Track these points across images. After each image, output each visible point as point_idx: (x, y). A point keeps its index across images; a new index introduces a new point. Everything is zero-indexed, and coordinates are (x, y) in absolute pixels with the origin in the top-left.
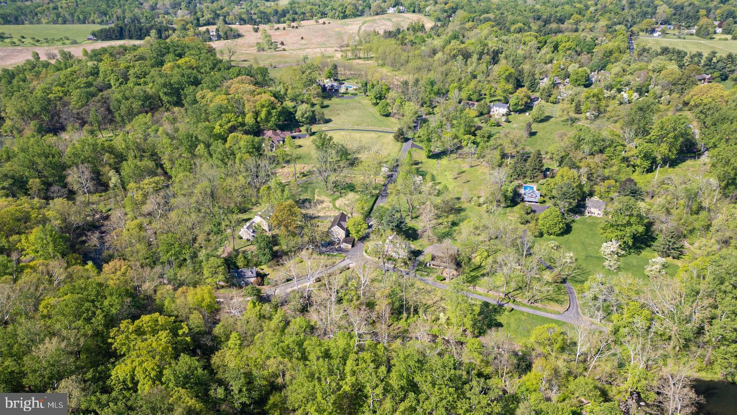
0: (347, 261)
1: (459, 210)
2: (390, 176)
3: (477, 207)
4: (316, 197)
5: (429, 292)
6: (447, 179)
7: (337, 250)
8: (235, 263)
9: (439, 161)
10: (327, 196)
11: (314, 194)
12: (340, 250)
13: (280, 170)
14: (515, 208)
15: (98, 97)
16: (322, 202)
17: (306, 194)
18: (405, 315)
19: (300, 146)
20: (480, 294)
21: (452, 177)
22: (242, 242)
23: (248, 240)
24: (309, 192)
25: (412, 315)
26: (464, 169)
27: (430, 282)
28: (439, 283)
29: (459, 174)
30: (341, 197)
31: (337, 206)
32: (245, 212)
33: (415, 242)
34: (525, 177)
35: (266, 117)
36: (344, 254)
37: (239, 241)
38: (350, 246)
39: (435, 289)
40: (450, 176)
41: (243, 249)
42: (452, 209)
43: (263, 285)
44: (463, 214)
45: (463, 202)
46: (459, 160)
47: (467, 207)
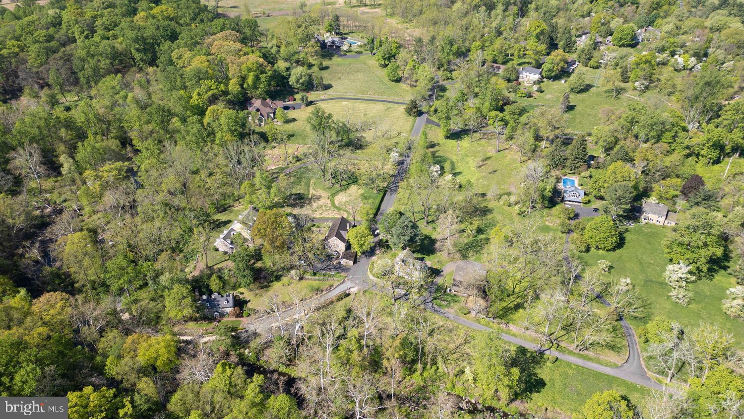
0: (348, 284)
1: (485, 211)
2: (401, 163)
3: (506, 208)
4: (312, 191)
5: (450, 331)
6: (469, 168)
7: (336, 268)
8: (208, 286)
9: (459, 142)
10: (324, 189)
11: (309, 187)
12: (340, 268)
13: (270, 152)
14: (554, 209)
15: (60, 54)
16: (319, 198)
17: (299, 187)
18: (419, 366)
19: (294, 120)
20: (514, 335)
21: (475, 164)
22: (218, 256)
23: (225, 253)
24: (303, 184)
25: (428, 366)
26: (490, 154)
27: (451, 316)
28: (463, 318)
29: (483, 161)
30: (341, 191)
31: (337, 203)
32: (225, 210)
33: (432, 256)
34: (564, 167)
35: (254, 83)
36: (343, 274)
37: (215, 254)
38: (351, 263)
39: (457, 327)
40: (472, 163)
41: (218, 266)
42: (476, 210)
43: (242, 316)
44: (489, 216)
45: (490, 200)
46: (483, 142)
47: (494, 208)
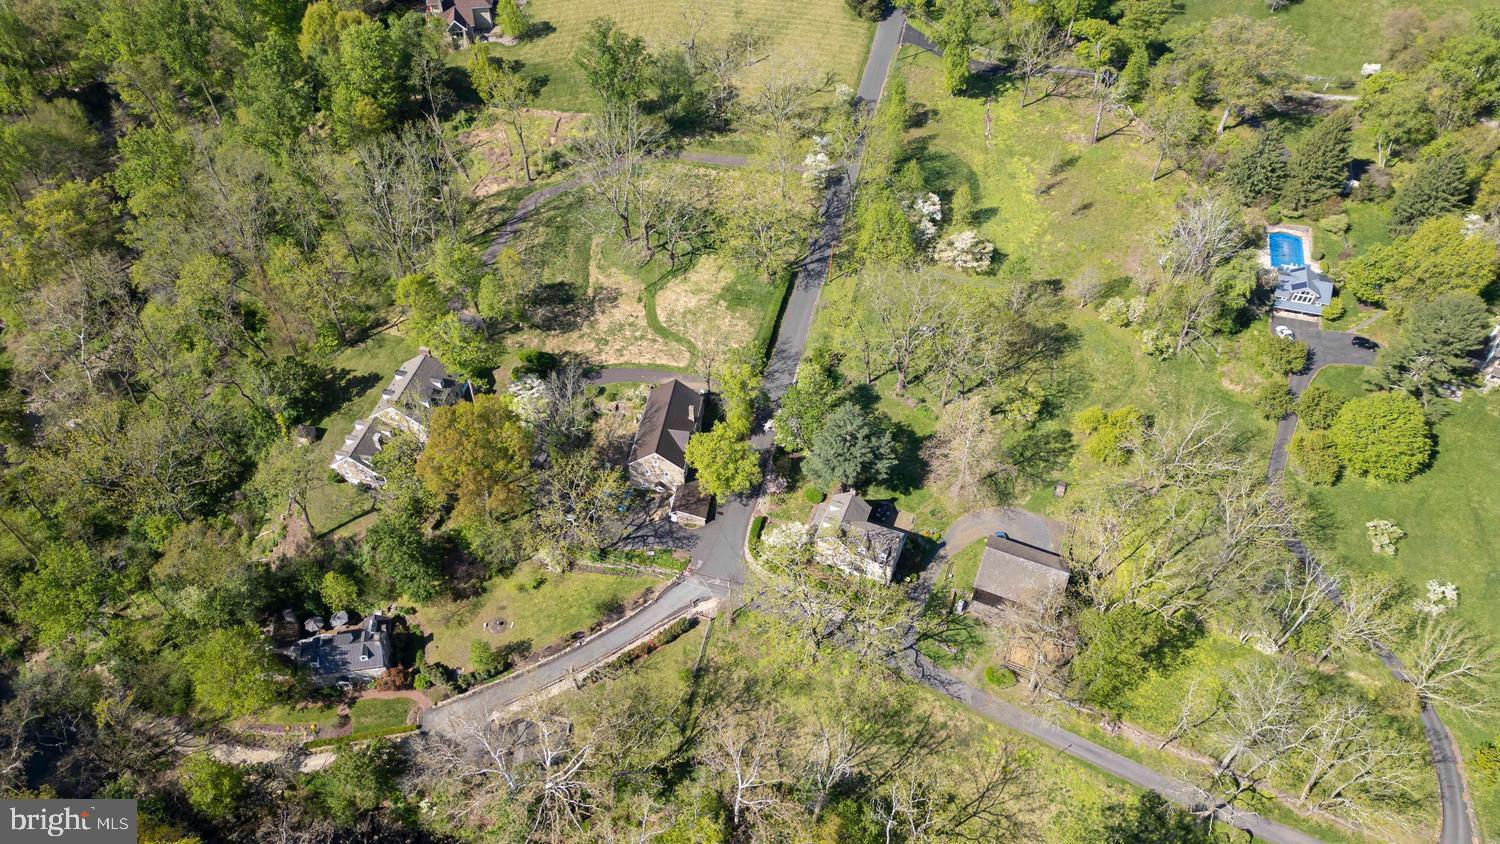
0: (692, 587)
1: (1059, 341)
2: (834, 180)
3: (1115, 330)
4: (596, 276)
5: (964, 742)
6: (1017, 191)
7: (660, 536)
9: (991, 106)
10: (627, 269)
11: (587, 260)
12: (669, 534)
13: (484, 135)
16: (614, 298)
17: (559, 261)
19: (547, 29)
21: (1032, 182)
22: (342, 497)
23: (364, 489)
24: (570, 250)
26: (1074, 149)
27: (967, 693)
28: (996, 696)
29: (1056, 171)
30: (674, 273)
31: (662, 317)
32: (363, 335)
33: (916, 495)
36: (680, 555)
37: (334, 489)
38: (700, 521)
39: (984, 728)
40: (1027, 175)
41: (345, 533)
42: (1037, 335)
43: (410, 687)
44: (1071, 358)
45: (1072, 305)
46: (1056, 103)
47: (1083, 328)
